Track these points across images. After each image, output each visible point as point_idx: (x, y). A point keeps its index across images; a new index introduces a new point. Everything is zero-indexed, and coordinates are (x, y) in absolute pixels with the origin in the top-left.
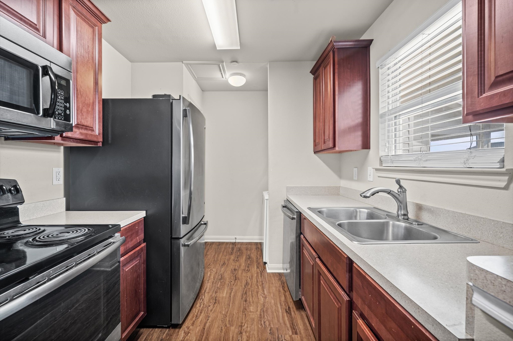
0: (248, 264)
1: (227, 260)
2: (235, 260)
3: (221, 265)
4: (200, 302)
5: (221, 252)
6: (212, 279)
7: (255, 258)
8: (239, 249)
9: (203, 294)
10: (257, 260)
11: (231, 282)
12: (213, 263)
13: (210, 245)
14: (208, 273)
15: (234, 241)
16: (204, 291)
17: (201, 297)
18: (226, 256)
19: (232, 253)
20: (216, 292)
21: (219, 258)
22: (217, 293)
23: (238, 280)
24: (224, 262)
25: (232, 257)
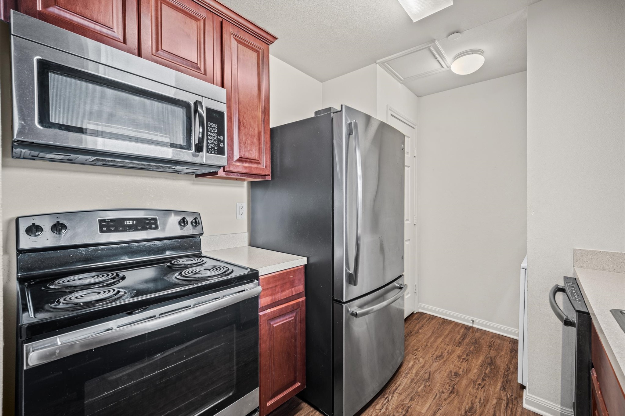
0: (485, 374)
1: (447, 352)
2: (463, 357)
3: (434, 356)
4: (383, 403)
5: (441, 335)
6: (413, 373)
7: (502, 368)
8: (476, 340)
9: (392, 392)
10: (506, 373)
11: (443, 393)
12: (423, 349)
13: (428, 319)
14: (409, 362)
15: (471, 325)
16: (394, 388)
17: (387, 396)
18: (448, 345)
19: (459, 344)
20: (412, 398)
21: (435, 345)
22: (413, 400)
23: (456, 395)
24: (442, 353)
25: (459, 351)
